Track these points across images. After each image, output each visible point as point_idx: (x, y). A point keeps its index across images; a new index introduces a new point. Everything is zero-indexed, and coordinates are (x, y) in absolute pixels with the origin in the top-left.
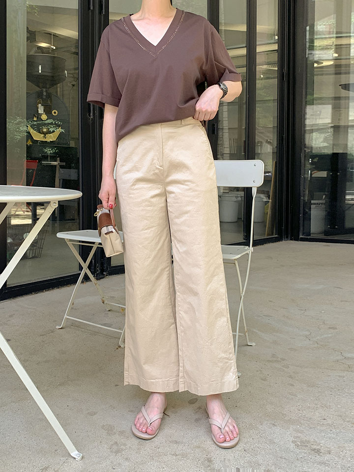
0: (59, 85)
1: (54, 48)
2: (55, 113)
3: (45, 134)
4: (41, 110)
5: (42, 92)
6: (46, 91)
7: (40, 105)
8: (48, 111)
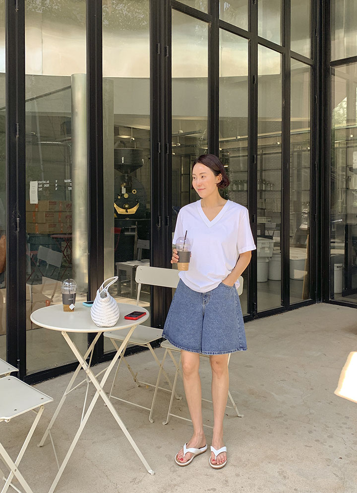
0: (137, 170)
1: (134, 139)
2: (134, 192)
3: (126, 209)
4: (124, 191)
5: (124, 176)
6: (128, 176)
7: (123, 187)
8: (129, 191)
